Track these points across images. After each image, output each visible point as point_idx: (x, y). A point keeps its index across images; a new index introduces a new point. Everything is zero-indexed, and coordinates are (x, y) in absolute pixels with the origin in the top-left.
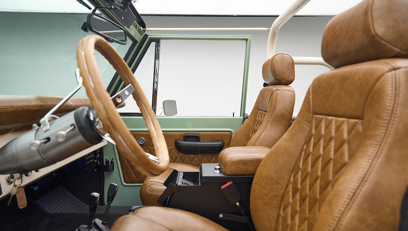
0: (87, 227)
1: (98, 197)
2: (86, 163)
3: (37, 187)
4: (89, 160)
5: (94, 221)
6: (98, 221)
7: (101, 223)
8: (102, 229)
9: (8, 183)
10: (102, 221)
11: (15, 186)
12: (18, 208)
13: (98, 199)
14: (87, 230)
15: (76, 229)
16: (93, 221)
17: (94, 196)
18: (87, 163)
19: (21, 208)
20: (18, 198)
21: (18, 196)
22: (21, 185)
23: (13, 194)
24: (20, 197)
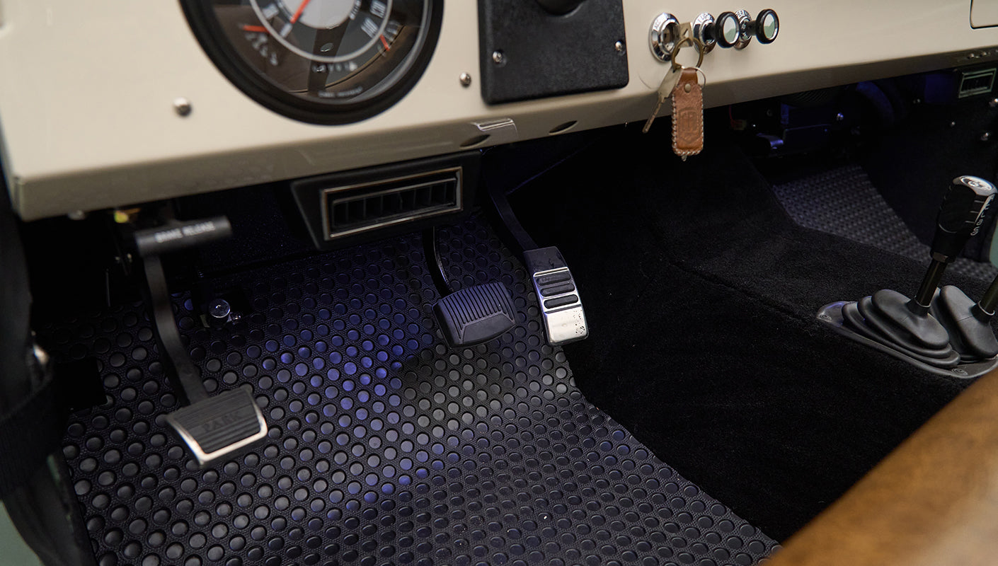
0: (907, 305)
1: (984, 198)
2: (957, 94)
3: (781, 139)
4: (970, 84)
5: (942, 294)
6: (958, 300)
7: (967, 310)
8: (967, 332)
9: (656, 56)
10: (974, 304)
11: (676, 68)
12: (672, 150)
13: (984, 207)
14: (906, 312)
15: (865, 296)
16: (937, 291)
17: (971, 191)
18: (963, 94)
19: (679, 152)
20: (676, 113)
21: (678, 109)
22: (697, 70)
23: (663, 97)
24: (682, 113)
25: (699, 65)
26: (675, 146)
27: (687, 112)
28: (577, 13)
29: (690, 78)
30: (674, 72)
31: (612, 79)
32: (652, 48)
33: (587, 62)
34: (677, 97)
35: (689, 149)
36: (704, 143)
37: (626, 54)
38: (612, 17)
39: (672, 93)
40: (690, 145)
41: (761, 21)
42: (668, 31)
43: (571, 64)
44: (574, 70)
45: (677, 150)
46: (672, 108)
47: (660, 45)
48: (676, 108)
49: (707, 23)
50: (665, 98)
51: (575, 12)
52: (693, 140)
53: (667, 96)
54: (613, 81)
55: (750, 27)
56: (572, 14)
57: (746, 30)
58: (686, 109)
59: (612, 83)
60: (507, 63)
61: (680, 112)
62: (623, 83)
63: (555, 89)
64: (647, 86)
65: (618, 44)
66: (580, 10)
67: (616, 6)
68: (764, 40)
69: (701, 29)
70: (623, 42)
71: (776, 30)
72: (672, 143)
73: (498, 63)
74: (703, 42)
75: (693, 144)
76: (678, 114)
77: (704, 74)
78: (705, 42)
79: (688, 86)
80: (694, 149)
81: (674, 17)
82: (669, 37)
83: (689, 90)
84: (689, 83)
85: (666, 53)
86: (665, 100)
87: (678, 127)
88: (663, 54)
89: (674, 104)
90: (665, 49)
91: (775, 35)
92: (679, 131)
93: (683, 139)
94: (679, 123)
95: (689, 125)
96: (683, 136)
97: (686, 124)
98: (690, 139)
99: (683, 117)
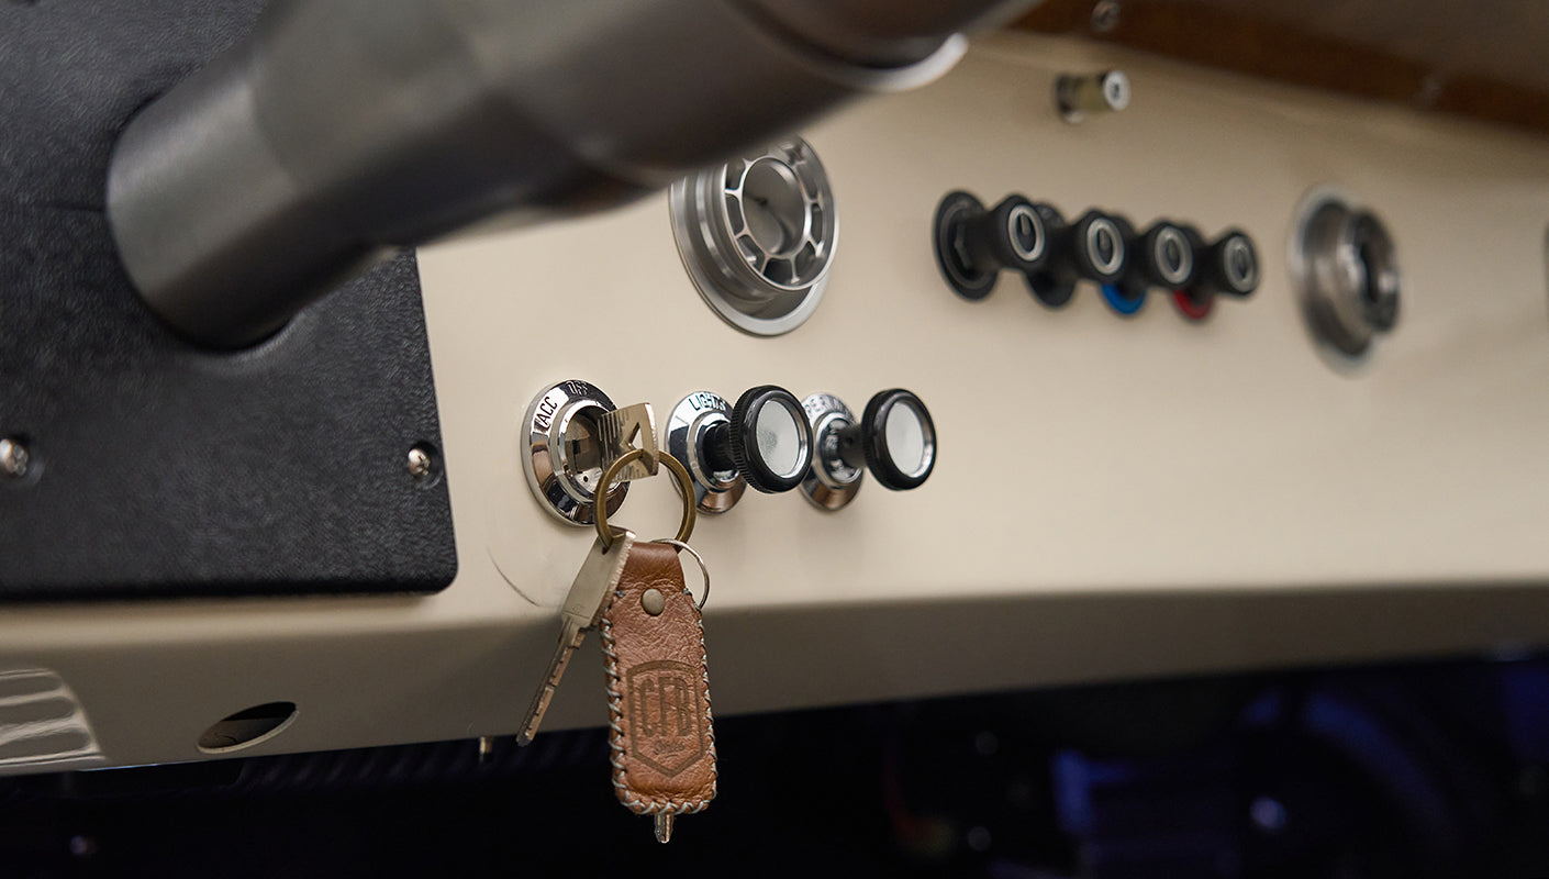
9: (550, 506)
11: (613, 542)
19: (634, 801)
20: (619, 677)
21: (625, 665)
22: (678, 549)
23: (576, 628)
24: (638, 679)
25: (686, 532)
26: (621, 782)
27: (654, 675)
28: (279, 349)
29: (657, 570)
30: (605, 551)
31: (396, 559)
32: (536, 485)
33: (312, 497)
34: (620, 628)
35: (672, 792)
36: (721, 779)
37: (444, 484)
38: (393, 372)
39: (599, 611)
40: (672, 781)
41: (878, 422)
42: (581, 433)
43: (259, 500)
44: (269, 519)
45: (628, 792)
47: (560, 473)
48: (616, 660)
49: (708, 421)
50: (581, 629)
51: (271, 346)
52: (682, 766)
53: (586, 623)
54: (403, 566)
55: (850, 441)
56: (261, 352)
57: (840, 453)
58: (653, 665)
59: (397, 571)
60: (45, 478)
61: (631, 673)
62: (438, 579)
63: (205, 572)
64: (523, 596)
65: (415, 456)
66: (288, 341)
67: (406, 343)
68: (895, 480)
69: (692, 440)
70: (433, 449)
71: (930, 450)
72: (609, 771)
73: (13, 475)
74: (701, 473)
75: (679, 780)
76: (624, 679)
77: (703, 568)
78: (709, 476)
79: (652, 595)
80: (690, 793)
81: (592, 392)
82: (585, 449)
83: (656, 608)
84: (655, 586)
85: (581, 499)
86: (582, 637)
87: (626, 721)
88: (572, 503)
89: (611, 650)
90: (577, 486)
91: (927, 462)
92: (633, 736)
93: (648, 761)
94: (632, 709)
95: (664, 717)
96: (646, 749)
97: (654, 713)
98: (669, 763)
99: (642, 690)
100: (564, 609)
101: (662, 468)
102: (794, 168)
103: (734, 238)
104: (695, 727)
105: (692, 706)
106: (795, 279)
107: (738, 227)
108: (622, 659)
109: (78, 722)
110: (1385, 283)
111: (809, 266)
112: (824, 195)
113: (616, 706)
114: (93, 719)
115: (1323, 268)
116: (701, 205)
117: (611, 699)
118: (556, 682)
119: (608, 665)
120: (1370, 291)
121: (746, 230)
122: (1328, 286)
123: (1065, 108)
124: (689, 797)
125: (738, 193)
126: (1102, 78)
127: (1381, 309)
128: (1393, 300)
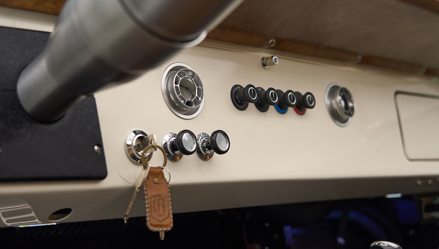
9: (133, 160)
19: (151, 228)
20: (148, 199)
21: (149, 196)
22: (163, 168)
23: (137, 188)
24: (152, 199)
25: (165, 165)
26: (148, 224)
27: (157, 198)
29: (157, 173)
30: (144, 169)
31: (92, 172)
32: (129, 155)
34: (148, 187)
35: (161, 226)
37: (104, 154)
38: (90, 127)
40: (160, 224)
41: (214, 138)
42: (139, 142)
45: (150, 226)
46: (144, 195)
47: (134, 152)
48: (147, 194)
49: (172, 140)
50: (139, 188)
52: (164, 220)
53: (140, 186)
55: (209, 143)
59: (92, 175)
61: (151, 197)
62: (103, 176)
64: (127, 182)
65: (96, 148)
68: (220, 152)
69: (168, 144)
70: (101, 145)
71: (228, 144)
74: (171, 152)
75: (164, 223)
76: (149, 199)
77: (169, 173)
78: (174, 152)
79: (156, 180)
80: (166, 226)
81: (142, 132)
82: (141, 146)
83: (157, 182)
84: (157, 177)
85: (140, 158)
86: (139, 190)
87: (149, 209)
88: (138, 159)
89: (146, 193)
90: (139, 155)
91: (227, 147)
92: (151, 212)
93: (155, 219)
94: (151, 206)
95: (159, 208)
96: (155, 215)
97: (156, 207)
98: (161, 219)
99: (154, 202)
100: (135, 184)
101: (158, 149)
102: (193, 79)
103: (177, 96)
104: (167, 210)
105: (166, 205)
106: (194, 105)
107: (178, 94)
108: (149, 194)
109: (33, 214)
110: (350, 104)
111: (197, 102)
112: (200, 86)
113: (147, 206)
114: (36, 213)
115: (333, 102)
116: (169, 89)
117: (146, 204)
118: (133, 200)
119: (145, 196)
120: (347, 107)
121: (181, 94)
122: (335, 106)
123: (264, 65)
124: (166, 227)
125: (178, 86)
126: (272, 57)
127: (349, 111)
128: (353, 108)
